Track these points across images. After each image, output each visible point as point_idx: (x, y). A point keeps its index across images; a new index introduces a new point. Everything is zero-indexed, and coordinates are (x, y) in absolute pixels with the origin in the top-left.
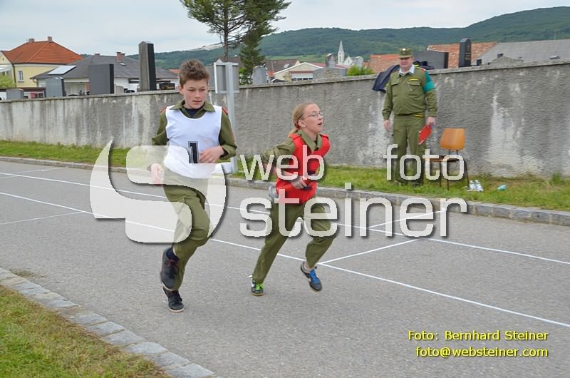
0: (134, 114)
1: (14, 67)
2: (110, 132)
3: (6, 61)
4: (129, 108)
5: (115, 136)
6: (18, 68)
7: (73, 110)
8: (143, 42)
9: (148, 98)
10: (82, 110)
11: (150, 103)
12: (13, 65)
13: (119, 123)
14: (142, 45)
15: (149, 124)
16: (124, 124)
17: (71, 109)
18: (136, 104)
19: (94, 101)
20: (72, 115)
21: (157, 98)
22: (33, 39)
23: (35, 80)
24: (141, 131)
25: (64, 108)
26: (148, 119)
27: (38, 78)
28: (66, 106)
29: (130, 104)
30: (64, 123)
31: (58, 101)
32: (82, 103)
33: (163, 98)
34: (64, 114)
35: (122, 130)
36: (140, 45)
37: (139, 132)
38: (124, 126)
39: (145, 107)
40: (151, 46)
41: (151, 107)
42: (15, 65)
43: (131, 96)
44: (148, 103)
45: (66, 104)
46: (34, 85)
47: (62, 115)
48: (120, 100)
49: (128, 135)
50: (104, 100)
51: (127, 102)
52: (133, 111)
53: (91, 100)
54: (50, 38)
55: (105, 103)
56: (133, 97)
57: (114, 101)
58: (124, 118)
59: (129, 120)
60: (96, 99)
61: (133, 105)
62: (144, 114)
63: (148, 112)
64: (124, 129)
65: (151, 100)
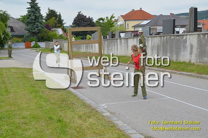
0: (188, 44)
1: (125, 22)
2: (174, 53)
3: (123, 20)
4: (185, 41)
5: (177, 55)
6: (127, 22)
7: (156, 42)
8: (192, 7)
9: (197, 36)
10: (161, 42)
11: (198, 38)
12: (125, 21)
13: (179, 48)
14: (191, 9)
15: (196, 49)
16: (182, 49)
17: (155, 42)
18: (189, 39)
19: (167, 37)
20: (156, 44)
21: (202, 36)
22: (134, 10)
23: (134, 28)
24: (191, 53)
25: (152, 41)
26: (196, 47)
27: (135, 27)
28: (153, 40)
29: (186, 39)
30: (151, 48)
31: (149, 38)
32: (161, 39)
33: (205, 36)
34: (152, 44)
35: (181, 52)
36: (190, 9)
37: (190, 53)
38: (182, 50)
39: (194, 41)
40: (196, 9)
41: (197, 41)
42: (126, 21)
43: (187, 35)
44: (196, 38)
45: (153, 39)
46: (133, 30)
47: (151, 45)
48: (180, 37)
49: (184, 55)
50: (172, 37)
51: (184, 38)
52: (188, 42)
53: (165, 37)
54: (141, 8)
55: (173, 39)
56: (188, 36)
57: (178, 38)
58: (182, 46)
59: (185, 47)
60: (168, 37)
61: (188, 40)
62: (193, 44)
63: (196, 43)
64: (182, 52)
65: (198, 37)
